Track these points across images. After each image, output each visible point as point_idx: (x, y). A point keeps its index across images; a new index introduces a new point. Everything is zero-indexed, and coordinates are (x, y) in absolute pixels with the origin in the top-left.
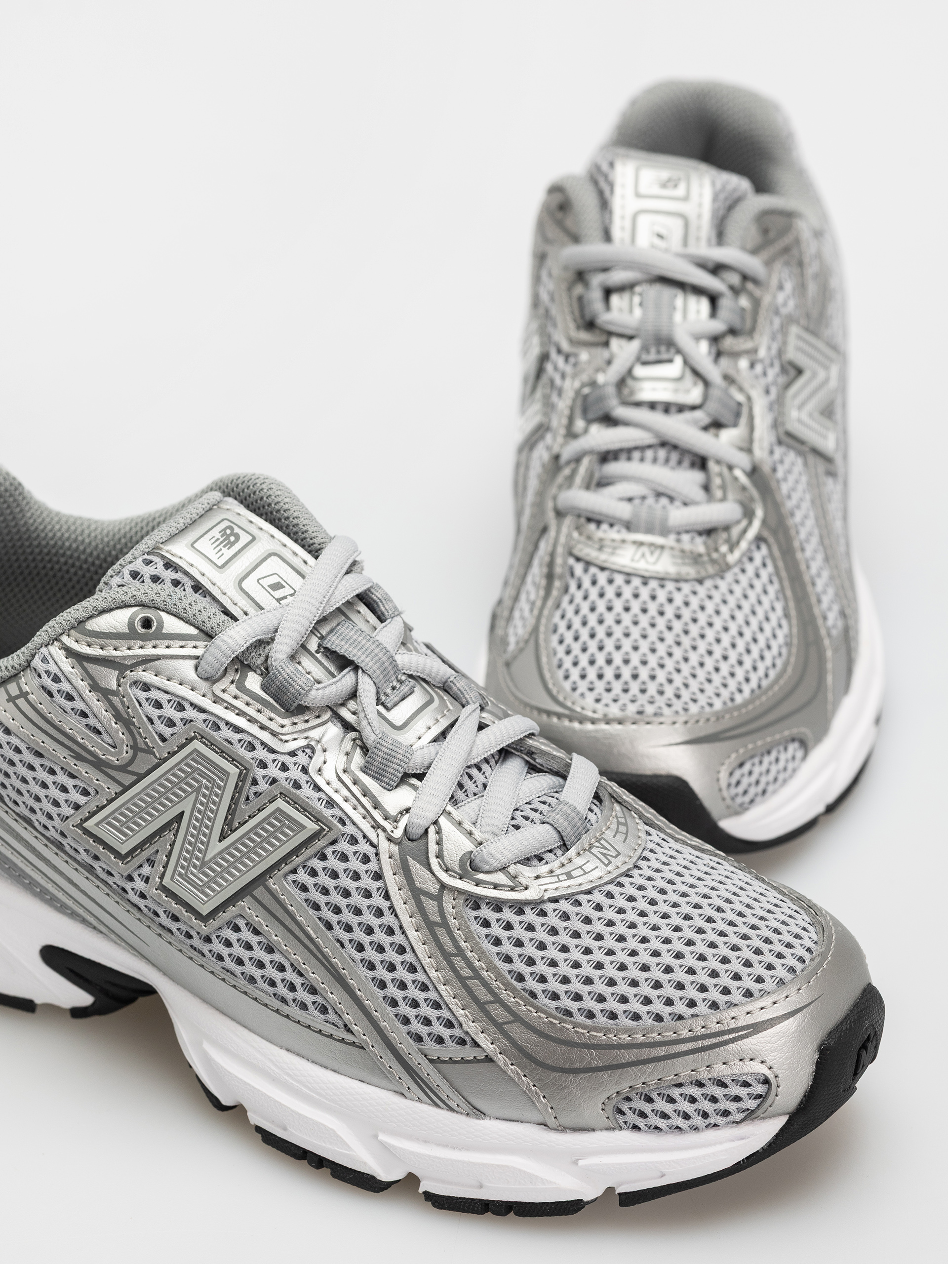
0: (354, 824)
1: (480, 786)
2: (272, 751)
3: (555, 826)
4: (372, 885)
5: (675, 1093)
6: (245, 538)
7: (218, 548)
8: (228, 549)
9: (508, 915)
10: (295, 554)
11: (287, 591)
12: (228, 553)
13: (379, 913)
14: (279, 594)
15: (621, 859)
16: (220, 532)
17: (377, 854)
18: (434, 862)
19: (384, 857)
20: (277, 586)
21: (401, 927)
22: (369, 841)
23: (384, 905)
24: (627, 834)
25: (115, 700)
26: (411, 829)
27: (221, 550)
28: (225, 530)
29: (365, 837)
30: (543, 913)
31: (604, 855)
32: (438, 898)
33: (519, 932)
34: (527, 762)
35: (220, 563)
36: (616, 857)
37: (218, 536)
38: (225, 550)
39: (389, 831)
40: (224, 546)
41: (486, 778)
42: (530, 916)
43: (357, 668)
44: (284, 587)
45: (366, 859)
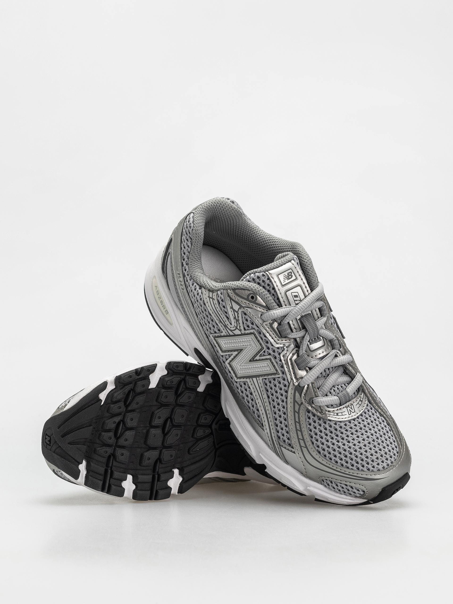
0: (286, 375)
1: (327, 375)
2: (272, 345)
3: (340, 399)
4: (284, 394)
5: (339, 484)
6: (294, 278)
7: (285, 279)
8: (287, 280)
9: (316, 419)
10: (306, 287)
11: (298, 299)
12: (287, 281)
13: (283, 401)
14: (295, 299)
15: (355, 414)
16: (287, 273)
17: (289, 386)
18: (303, 395)
19: (290, 388)
20: (296, 296)
21: (287, 408)
22: (288, 381)
23: (285, 400)
24: (360, 405)
25: (236, 314)
26: (300, 384)
27: (285, 280)
28: (289, 273)
29: (287, 379)
30: (325, 423)
31: (350, 411)
32: (300, 406)
33: (316, 425)
34: (344, 369)
35: (283, 284)
36: (353, 413)
37: (286, 275)
38: (286, 280)
39: (294, 382)
40: (287, 279)
41: (329, 372)
42: (321, 422)
43: (306, 331)
44: (298, 297)
45: (285, 386)
